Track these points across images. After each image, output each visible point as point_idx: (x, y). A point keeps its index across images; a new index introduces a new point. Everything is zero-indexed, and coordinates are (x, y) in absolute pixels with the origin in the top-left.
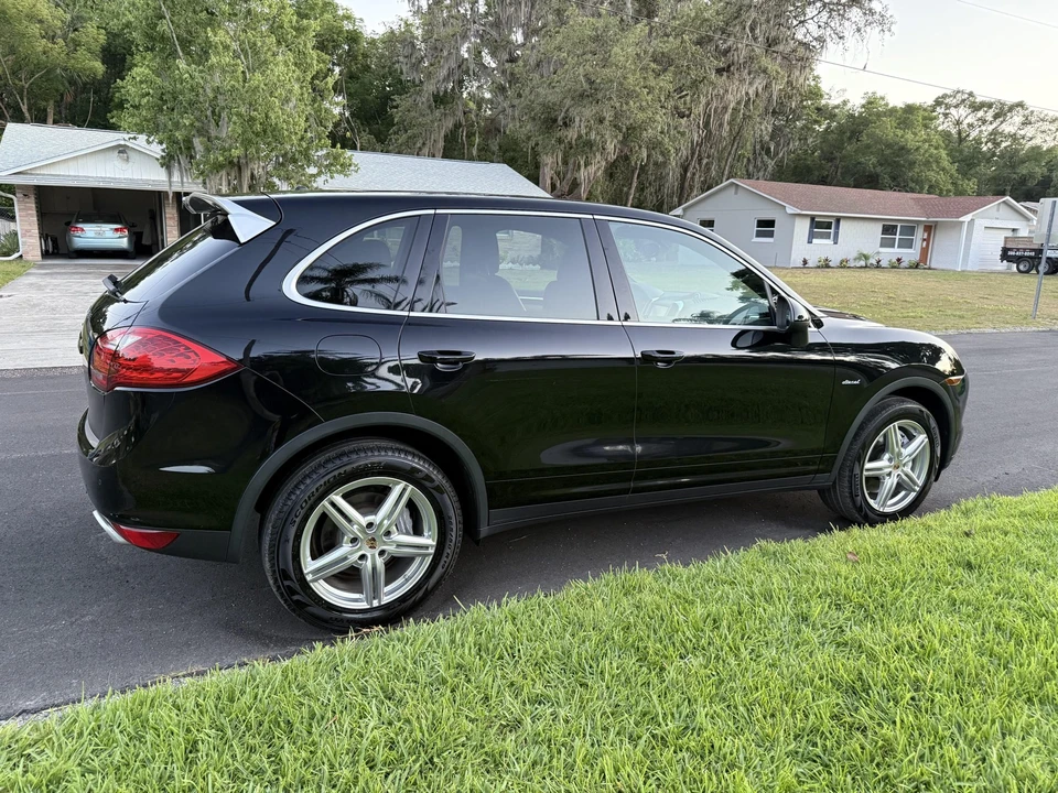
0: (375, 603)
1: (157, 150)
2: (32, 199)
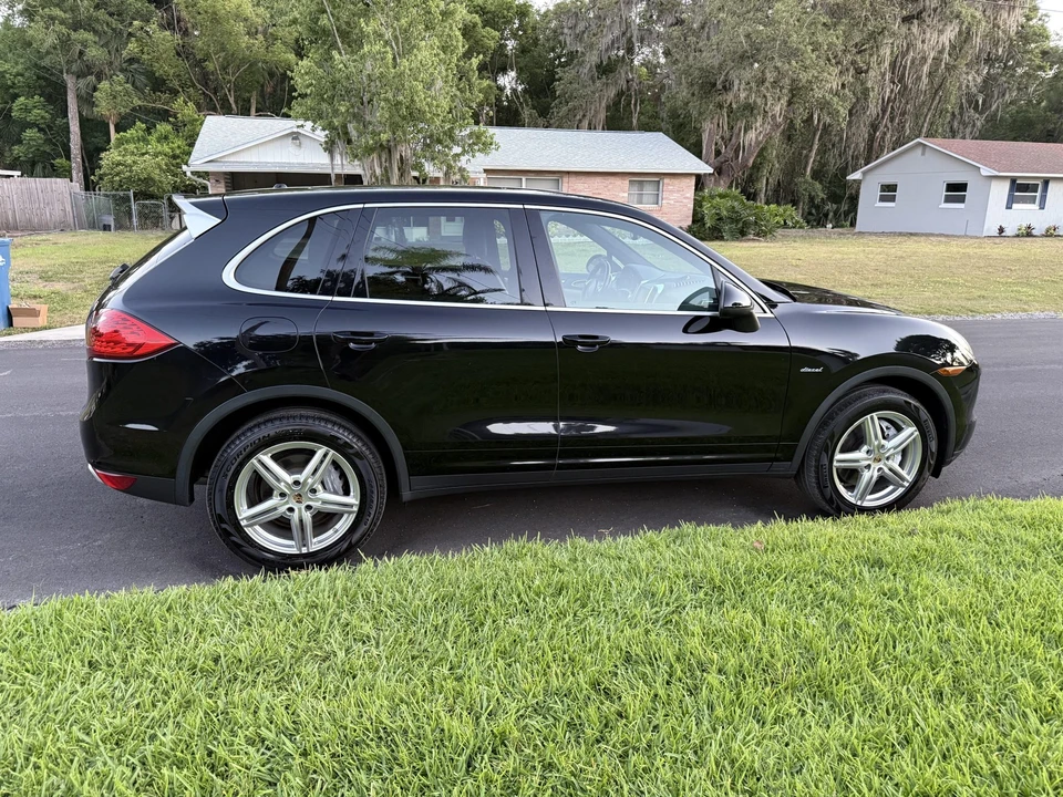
0: (304, 550)
1: (321, 135)
2: (223, 185)
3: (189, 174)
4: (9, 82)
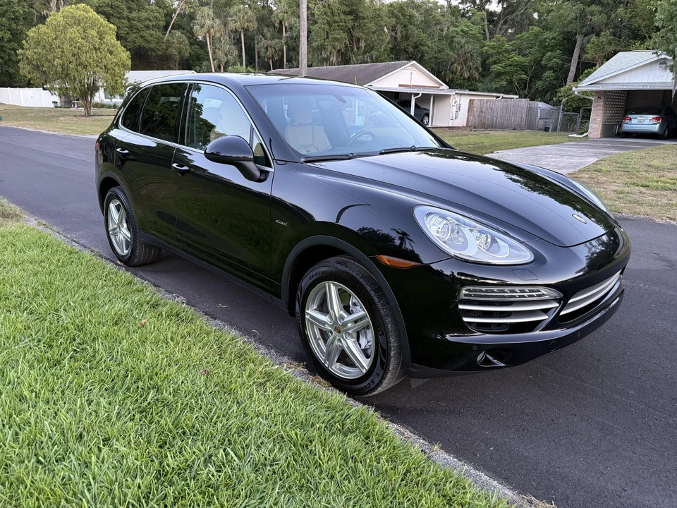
2: (602, 100)
3: (576, 93)
4: (546, 44)
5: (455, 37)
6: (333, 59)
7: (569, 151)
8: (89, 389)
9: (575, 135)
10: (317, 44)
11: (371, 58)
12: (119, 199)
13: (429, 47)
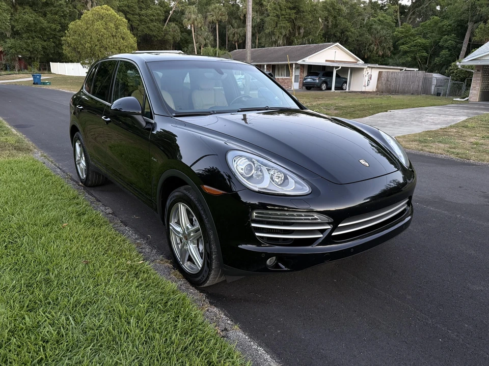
2: (481, 72)
3: (460, 67)
5: (373, 25)
6: (280, 42)
7: (448, 111)
8: (4, 268)
9: (458, 99)
10: (268, 31)
11: (308, 41)
12: (79, 140)
13: (352, 32)
